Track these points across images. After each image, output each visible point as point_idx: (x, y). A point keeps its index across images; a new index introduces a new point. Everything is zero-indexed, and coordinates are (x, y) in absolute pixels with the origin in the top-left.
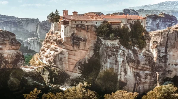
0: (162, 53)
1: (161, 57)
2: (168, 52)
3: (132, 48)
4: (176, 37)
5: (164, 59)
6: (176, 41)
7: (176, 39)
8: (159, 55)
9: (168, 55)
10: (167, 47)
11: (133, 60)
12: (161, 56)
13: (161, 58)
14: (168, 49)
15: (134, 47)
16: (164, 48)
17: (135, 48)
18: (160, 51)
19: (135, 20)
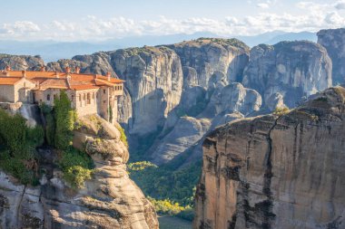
0: (256, 195)
1: (253, 209)
2: (272, 190)
3: (43, 181)
4: (295, 140)
5: (261, 214)
6: (297, 154)
7: (295, 148)
8: (246, 202)
9: (274, 203)
10: (269, 175)
11: (36, 220)
12: (252, 204)
13: (252, 212)
14: (274, 182)
15: (49, 179)
16: (261, 179)
17: (54, 180)
18: (247, 186)
19: (54, 93)
